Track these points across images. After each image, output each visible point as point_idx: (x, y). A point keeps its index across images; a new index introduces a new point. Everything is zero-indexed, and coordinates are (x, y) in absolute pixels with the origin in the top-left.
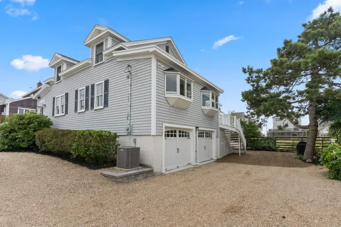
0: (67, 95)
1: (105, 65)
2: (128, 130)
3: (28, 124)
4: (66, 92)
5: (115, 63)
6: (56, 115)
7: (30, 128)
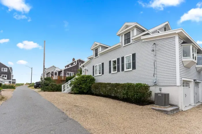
0: (103, 64)
1: (132, 45)
2: (155, 83)
3: (86, 80)
4: (102, 62)
5: (141, 43)
6: (95, 75)
7: (87, 82)
